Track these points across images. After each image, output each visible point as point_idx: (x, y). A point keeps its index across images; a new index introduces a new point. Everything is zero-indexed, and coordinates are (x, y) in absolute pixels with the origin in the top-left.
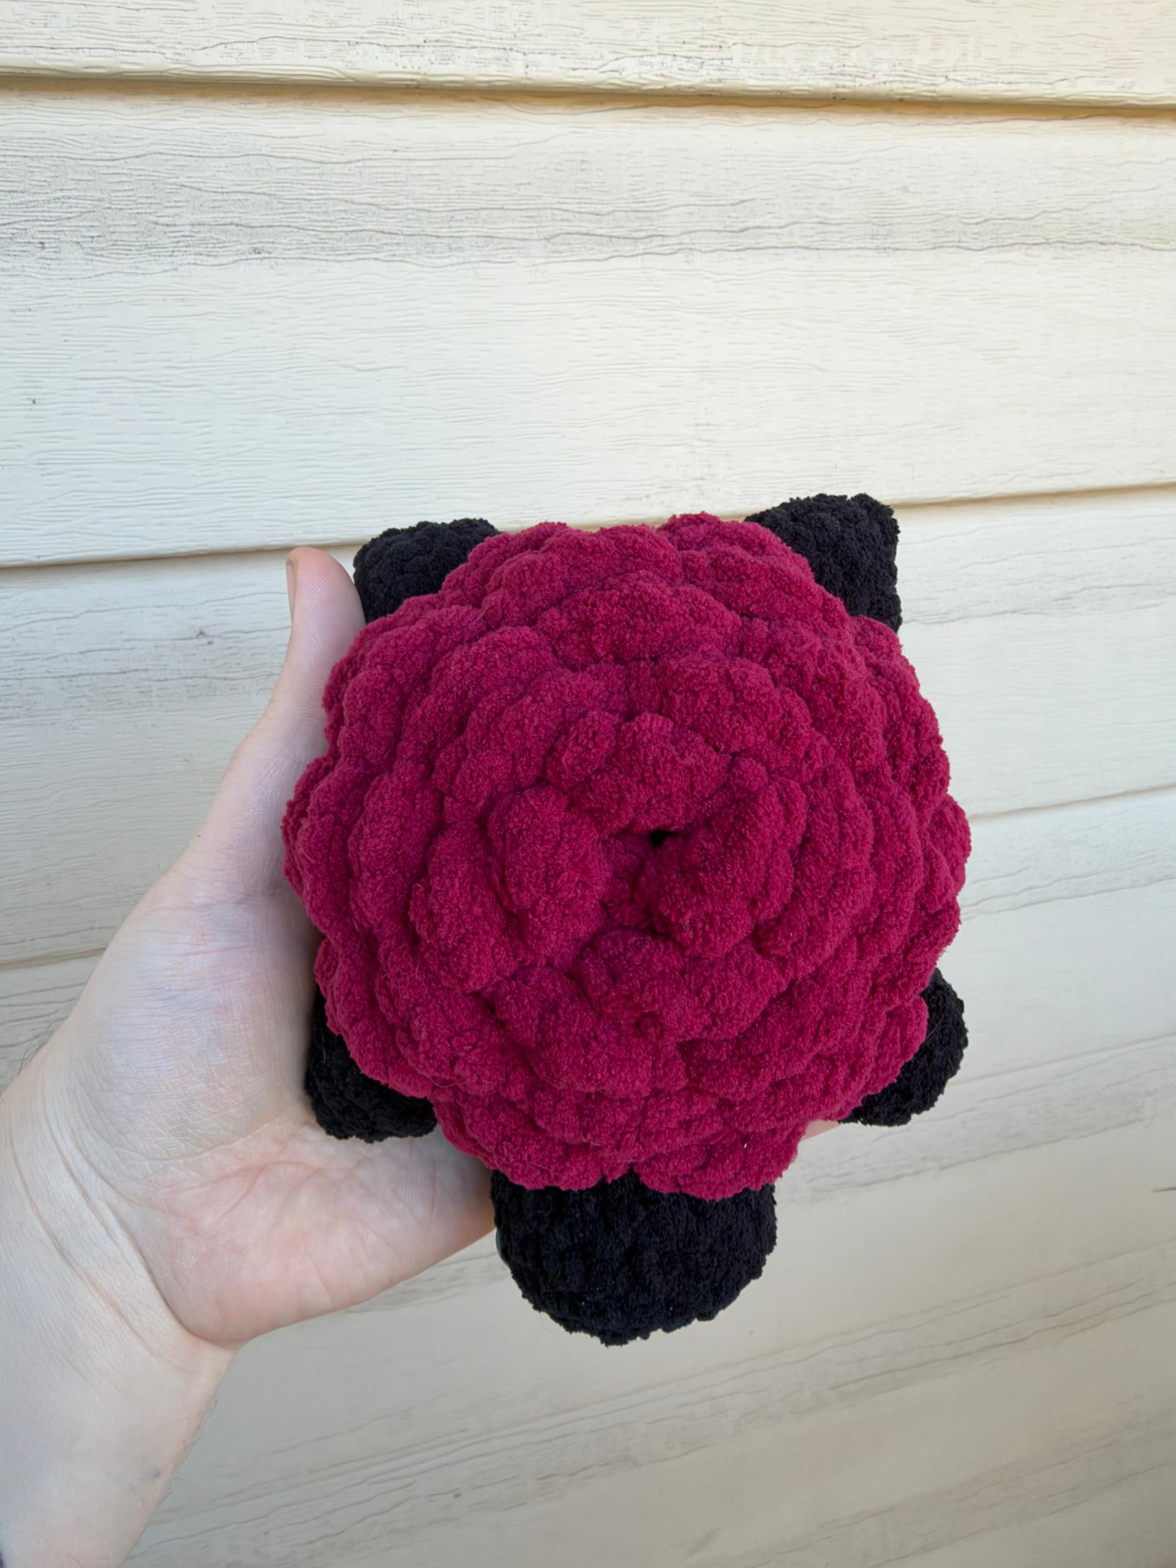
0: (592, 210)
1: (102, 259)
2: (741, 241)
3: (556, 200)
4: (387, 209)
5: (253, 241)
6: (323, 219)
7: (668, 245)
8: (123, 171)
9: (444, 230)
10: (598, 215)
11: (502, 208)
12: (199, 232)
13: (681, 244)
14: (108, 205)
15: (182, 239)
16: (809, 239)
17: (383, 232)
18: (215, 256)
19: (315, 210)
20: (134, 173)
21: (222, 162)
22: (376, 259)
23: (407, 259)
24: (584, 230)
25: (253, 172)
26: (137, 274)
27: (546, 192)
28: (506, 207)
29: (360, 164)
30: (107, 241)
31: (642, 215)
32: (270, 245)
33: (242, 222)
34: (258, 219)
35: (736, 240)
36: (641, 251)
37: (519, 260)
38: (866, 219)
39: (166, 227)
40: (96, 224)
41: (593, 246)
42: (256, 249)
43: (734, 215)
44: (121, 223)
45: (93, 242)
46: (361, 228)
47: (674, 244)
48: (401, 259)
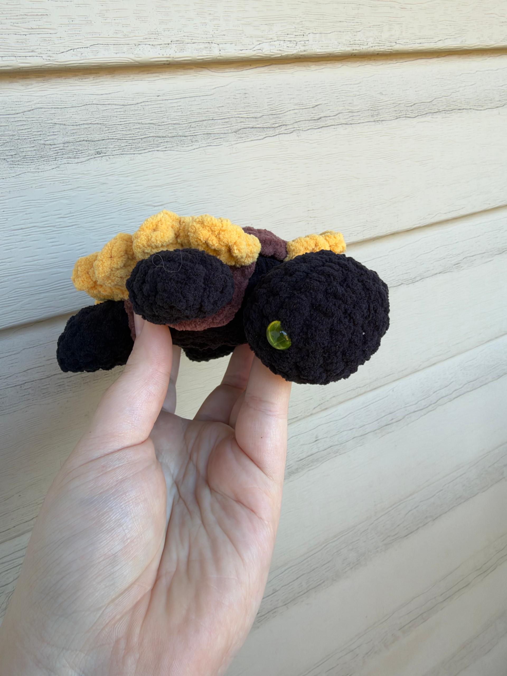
0: (253, 116)
1: (19, 166)
2: (319, 124)
3: (236, 113)
4: (159, 125)
5: (95, 148)
6: (129, 133)
7: (289, 129)
8: (23, 119)
9: (188, 133)
10: (256, 118)
11: (213, 119)
12: (68, 146)
13: (294, 128)
14: (18, 138)
15: (59, 151)
16: (347, 120)
17: (159, 137)
18: (78, 158)
19: (124, 129)
20: (29, 119)
21: (73, 110)
22: (158, 151)
23: (172, 149)
24: (251, 126)
25: (90, 113)
26: (39, 172)
27: (231, 110)
28: (214, 118)
29: (143, 104)
30: (20, 157)
31: (275, 116)
32: (104, 149)
33: (89, 139)
34: (97, 137)
35: (317, 123)
36: (277, 133)
37: (224, 143)
38: (368, 108)
39: (50, 146)
40: (12, 148)
41: (256, 133)
42: (98, 152)
43: (315, 112)
44: (26, 146)
45: (12, 158)
46: (148, 136)
47: (291, 128)
48: (169, 149)
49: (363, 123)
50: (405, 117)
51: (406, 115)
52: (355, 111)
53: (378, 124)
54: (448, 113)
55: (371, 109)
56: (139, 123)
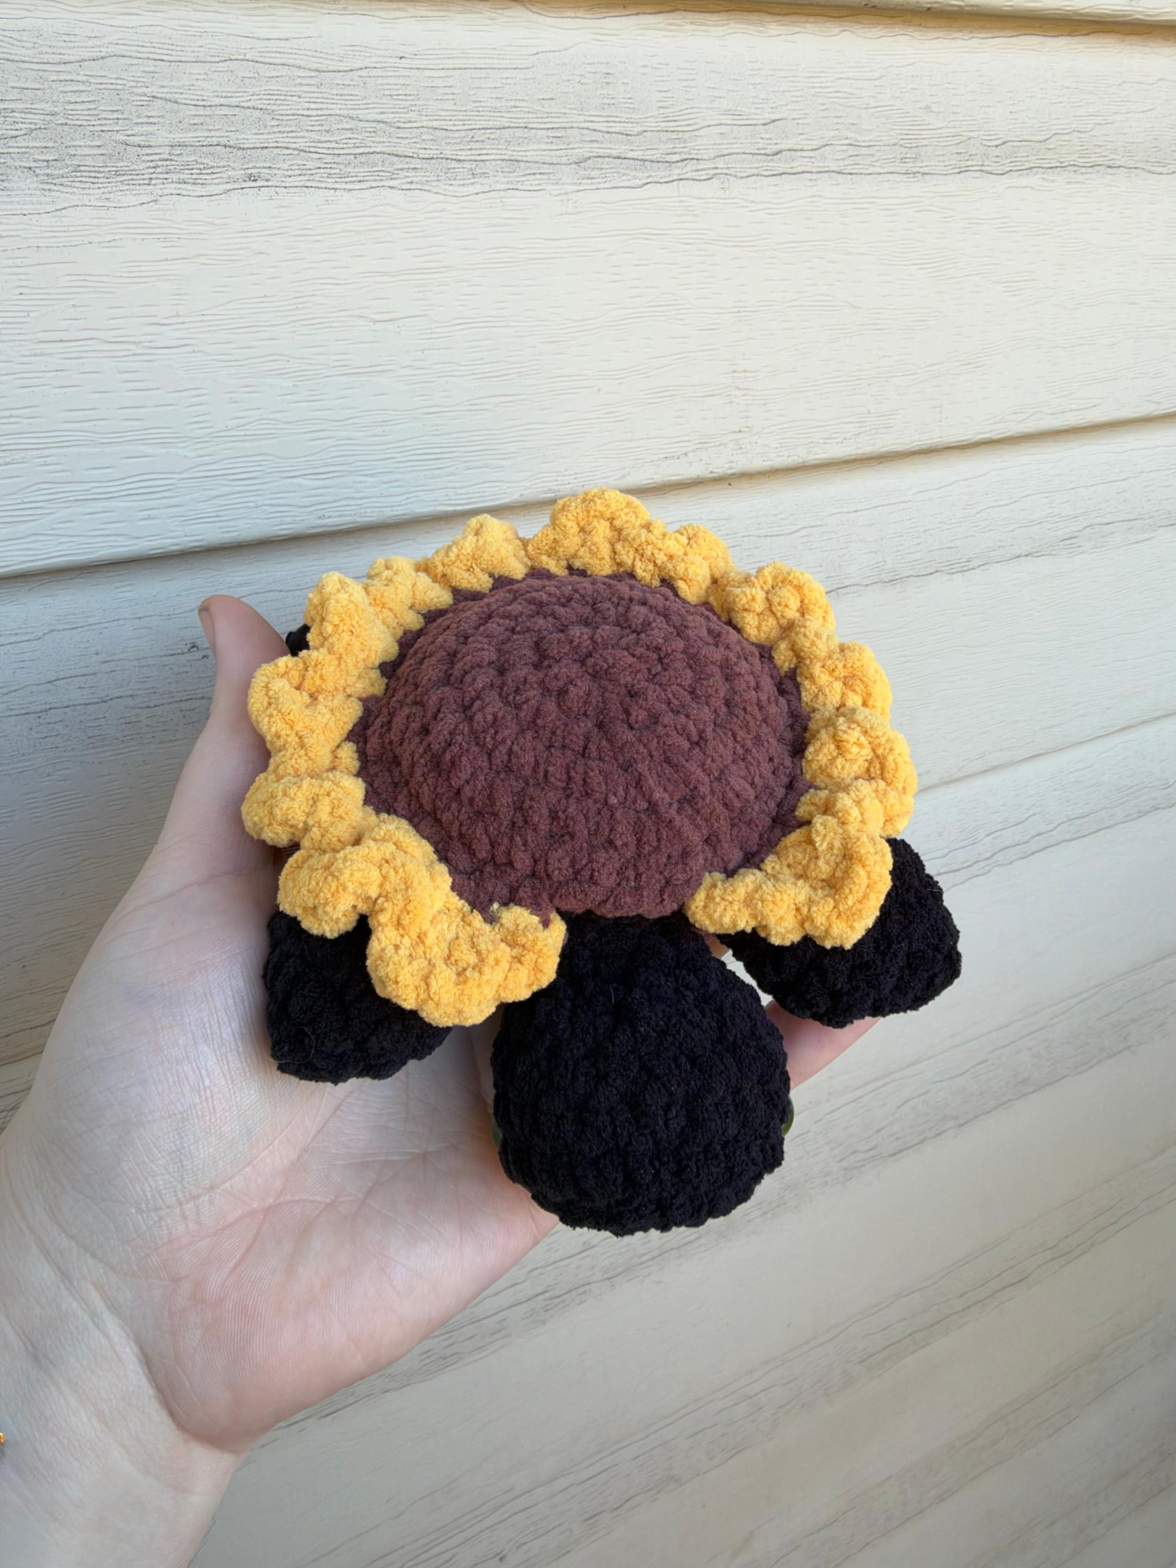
0: (621, 129)
1: (62, 189)
2: (775, 164)
3: (582, 118)
4: (399, 128)
5: (246, 166)
6: (327, 139)
7: (703, 170)
8: (80, 78)
9: (464, 153)
10: (628, 135)
11: (526, 127)
12: (180, 155)
13: (716, 168)
14: (64, 122)
15: (160, 163)
16: (841, 163)
17: (397, 155)
18: (203, 184)
19: (316, 128)
20: (93, 80)
21: (197, 69)
22: (391, 188)
23: (424, 187)
24: (614, 153)
25: (238, 81)
26: (108, 208)
27: (571, 109)
28: (530, 126)
29: (364, 73)
30: (67, 166)
31: (674, 136)
32: (267, 171)
33: (232, 143)
34: (251, 139)
35: (771, 164)
36: (675, 177)
37: (549, 187)
38: (894, 141)
39: (139, 149)
40: (50, 144)
41: (626, 172)
42: (251, 175)
43: (768, 136)
44: (82, 144)
45: (48, 167)
46: (371, 150)
47: (708, 169)
48: (419, 187)
49: (879, 174)
50: (980, 170)
51: (982, 165)
52: (863, 144)
53: (915, 179)
54: (1082, 173)
55: (902, 142)
56: (352, 118)
